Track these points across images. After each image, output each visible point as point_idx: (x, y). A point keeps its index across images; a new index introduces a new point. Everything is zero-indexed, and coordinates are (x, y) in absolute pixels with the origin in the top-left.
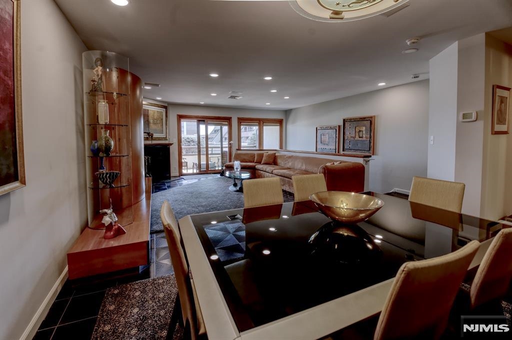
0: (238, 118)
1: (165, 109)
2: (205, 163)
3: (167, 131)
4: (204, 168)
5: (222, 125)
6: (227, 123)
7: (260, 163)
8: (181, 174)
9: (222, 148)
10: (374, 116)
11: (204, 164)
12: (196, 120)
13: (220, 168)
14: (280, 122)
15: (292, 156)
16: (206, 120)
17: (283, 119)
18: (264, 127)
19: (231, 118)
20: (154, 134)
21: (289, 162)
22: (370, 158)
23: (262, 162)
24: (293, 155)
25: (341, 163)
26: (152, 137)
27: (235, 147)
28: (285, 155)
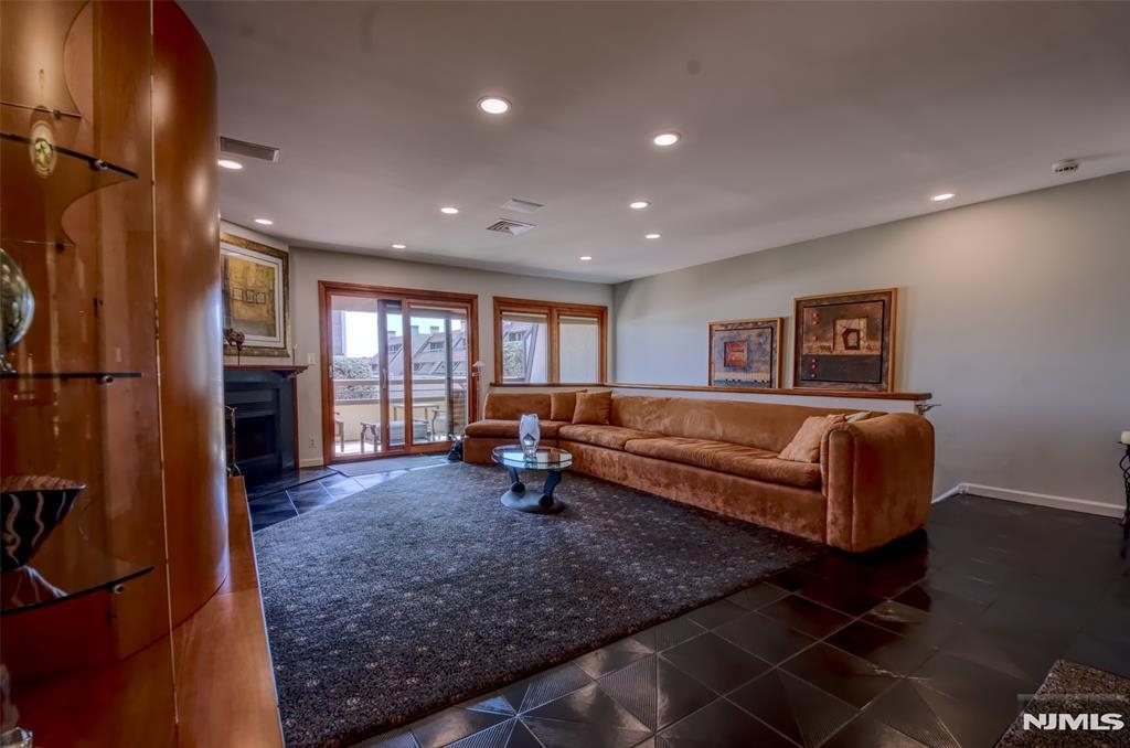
0: (495, 298)
1: (280, 261)
2: (401, 423)
3: (289, 327)
4: (397, 437)
5: (448, 316)
6: (464, 311)
7: (569, 420)
8: (330, 460)
9: (450, 381)
10: (896, 289)
11: (400, 428)
12: (376, 300)
13: (444, 438)
14: (600, 314)
15: (668, 400)
16: (405, 301)
17: (606, 308)
18: (561, 326)
19: (476, 296)
20: (247, 337)
21: (659, 418)
22: (928, 402)
23: (576, 418)
24: (669, 396)
25: (869, 417)
26: (239, 343)
27: (487, 377)
28: (643, 398)
